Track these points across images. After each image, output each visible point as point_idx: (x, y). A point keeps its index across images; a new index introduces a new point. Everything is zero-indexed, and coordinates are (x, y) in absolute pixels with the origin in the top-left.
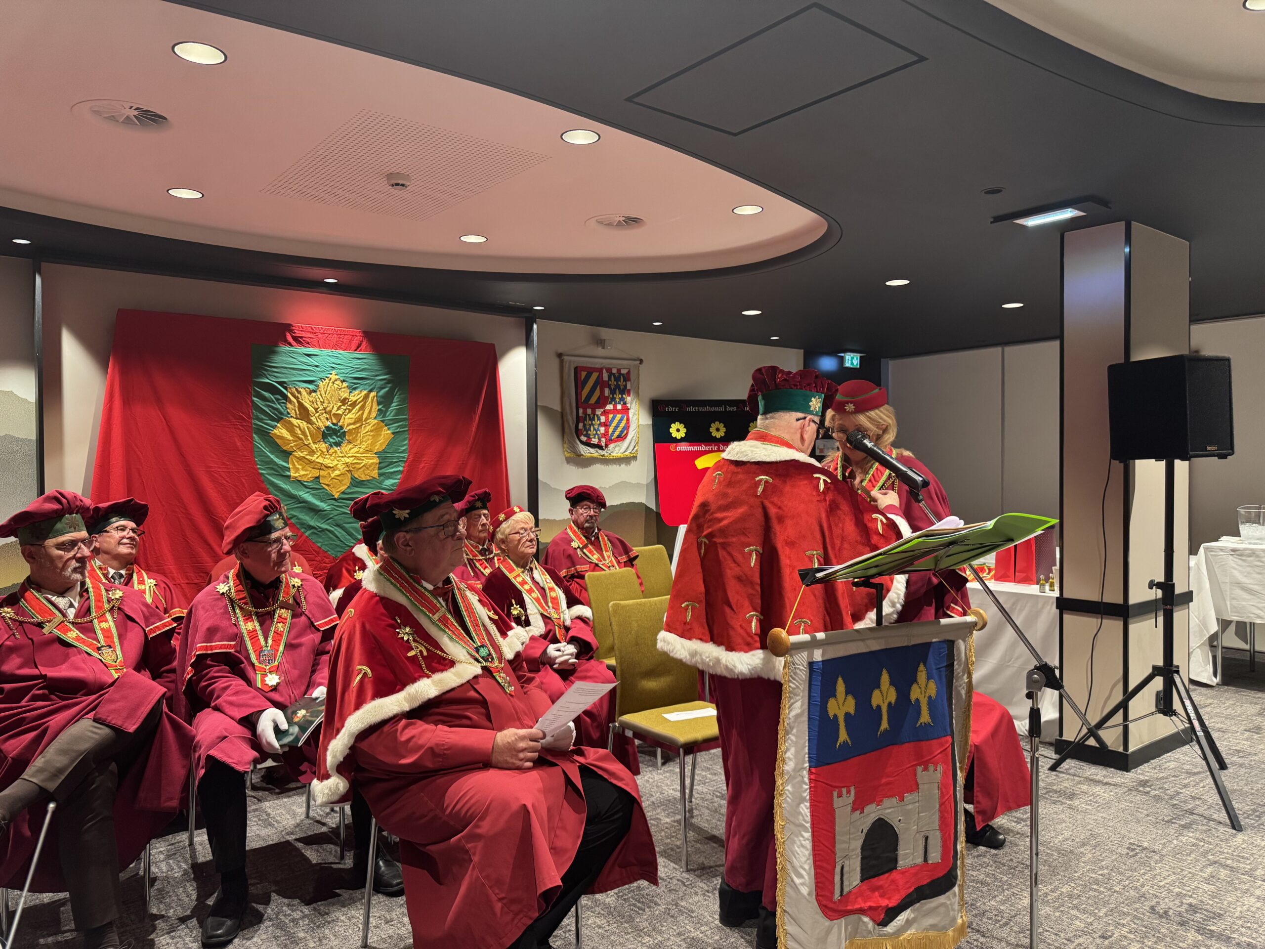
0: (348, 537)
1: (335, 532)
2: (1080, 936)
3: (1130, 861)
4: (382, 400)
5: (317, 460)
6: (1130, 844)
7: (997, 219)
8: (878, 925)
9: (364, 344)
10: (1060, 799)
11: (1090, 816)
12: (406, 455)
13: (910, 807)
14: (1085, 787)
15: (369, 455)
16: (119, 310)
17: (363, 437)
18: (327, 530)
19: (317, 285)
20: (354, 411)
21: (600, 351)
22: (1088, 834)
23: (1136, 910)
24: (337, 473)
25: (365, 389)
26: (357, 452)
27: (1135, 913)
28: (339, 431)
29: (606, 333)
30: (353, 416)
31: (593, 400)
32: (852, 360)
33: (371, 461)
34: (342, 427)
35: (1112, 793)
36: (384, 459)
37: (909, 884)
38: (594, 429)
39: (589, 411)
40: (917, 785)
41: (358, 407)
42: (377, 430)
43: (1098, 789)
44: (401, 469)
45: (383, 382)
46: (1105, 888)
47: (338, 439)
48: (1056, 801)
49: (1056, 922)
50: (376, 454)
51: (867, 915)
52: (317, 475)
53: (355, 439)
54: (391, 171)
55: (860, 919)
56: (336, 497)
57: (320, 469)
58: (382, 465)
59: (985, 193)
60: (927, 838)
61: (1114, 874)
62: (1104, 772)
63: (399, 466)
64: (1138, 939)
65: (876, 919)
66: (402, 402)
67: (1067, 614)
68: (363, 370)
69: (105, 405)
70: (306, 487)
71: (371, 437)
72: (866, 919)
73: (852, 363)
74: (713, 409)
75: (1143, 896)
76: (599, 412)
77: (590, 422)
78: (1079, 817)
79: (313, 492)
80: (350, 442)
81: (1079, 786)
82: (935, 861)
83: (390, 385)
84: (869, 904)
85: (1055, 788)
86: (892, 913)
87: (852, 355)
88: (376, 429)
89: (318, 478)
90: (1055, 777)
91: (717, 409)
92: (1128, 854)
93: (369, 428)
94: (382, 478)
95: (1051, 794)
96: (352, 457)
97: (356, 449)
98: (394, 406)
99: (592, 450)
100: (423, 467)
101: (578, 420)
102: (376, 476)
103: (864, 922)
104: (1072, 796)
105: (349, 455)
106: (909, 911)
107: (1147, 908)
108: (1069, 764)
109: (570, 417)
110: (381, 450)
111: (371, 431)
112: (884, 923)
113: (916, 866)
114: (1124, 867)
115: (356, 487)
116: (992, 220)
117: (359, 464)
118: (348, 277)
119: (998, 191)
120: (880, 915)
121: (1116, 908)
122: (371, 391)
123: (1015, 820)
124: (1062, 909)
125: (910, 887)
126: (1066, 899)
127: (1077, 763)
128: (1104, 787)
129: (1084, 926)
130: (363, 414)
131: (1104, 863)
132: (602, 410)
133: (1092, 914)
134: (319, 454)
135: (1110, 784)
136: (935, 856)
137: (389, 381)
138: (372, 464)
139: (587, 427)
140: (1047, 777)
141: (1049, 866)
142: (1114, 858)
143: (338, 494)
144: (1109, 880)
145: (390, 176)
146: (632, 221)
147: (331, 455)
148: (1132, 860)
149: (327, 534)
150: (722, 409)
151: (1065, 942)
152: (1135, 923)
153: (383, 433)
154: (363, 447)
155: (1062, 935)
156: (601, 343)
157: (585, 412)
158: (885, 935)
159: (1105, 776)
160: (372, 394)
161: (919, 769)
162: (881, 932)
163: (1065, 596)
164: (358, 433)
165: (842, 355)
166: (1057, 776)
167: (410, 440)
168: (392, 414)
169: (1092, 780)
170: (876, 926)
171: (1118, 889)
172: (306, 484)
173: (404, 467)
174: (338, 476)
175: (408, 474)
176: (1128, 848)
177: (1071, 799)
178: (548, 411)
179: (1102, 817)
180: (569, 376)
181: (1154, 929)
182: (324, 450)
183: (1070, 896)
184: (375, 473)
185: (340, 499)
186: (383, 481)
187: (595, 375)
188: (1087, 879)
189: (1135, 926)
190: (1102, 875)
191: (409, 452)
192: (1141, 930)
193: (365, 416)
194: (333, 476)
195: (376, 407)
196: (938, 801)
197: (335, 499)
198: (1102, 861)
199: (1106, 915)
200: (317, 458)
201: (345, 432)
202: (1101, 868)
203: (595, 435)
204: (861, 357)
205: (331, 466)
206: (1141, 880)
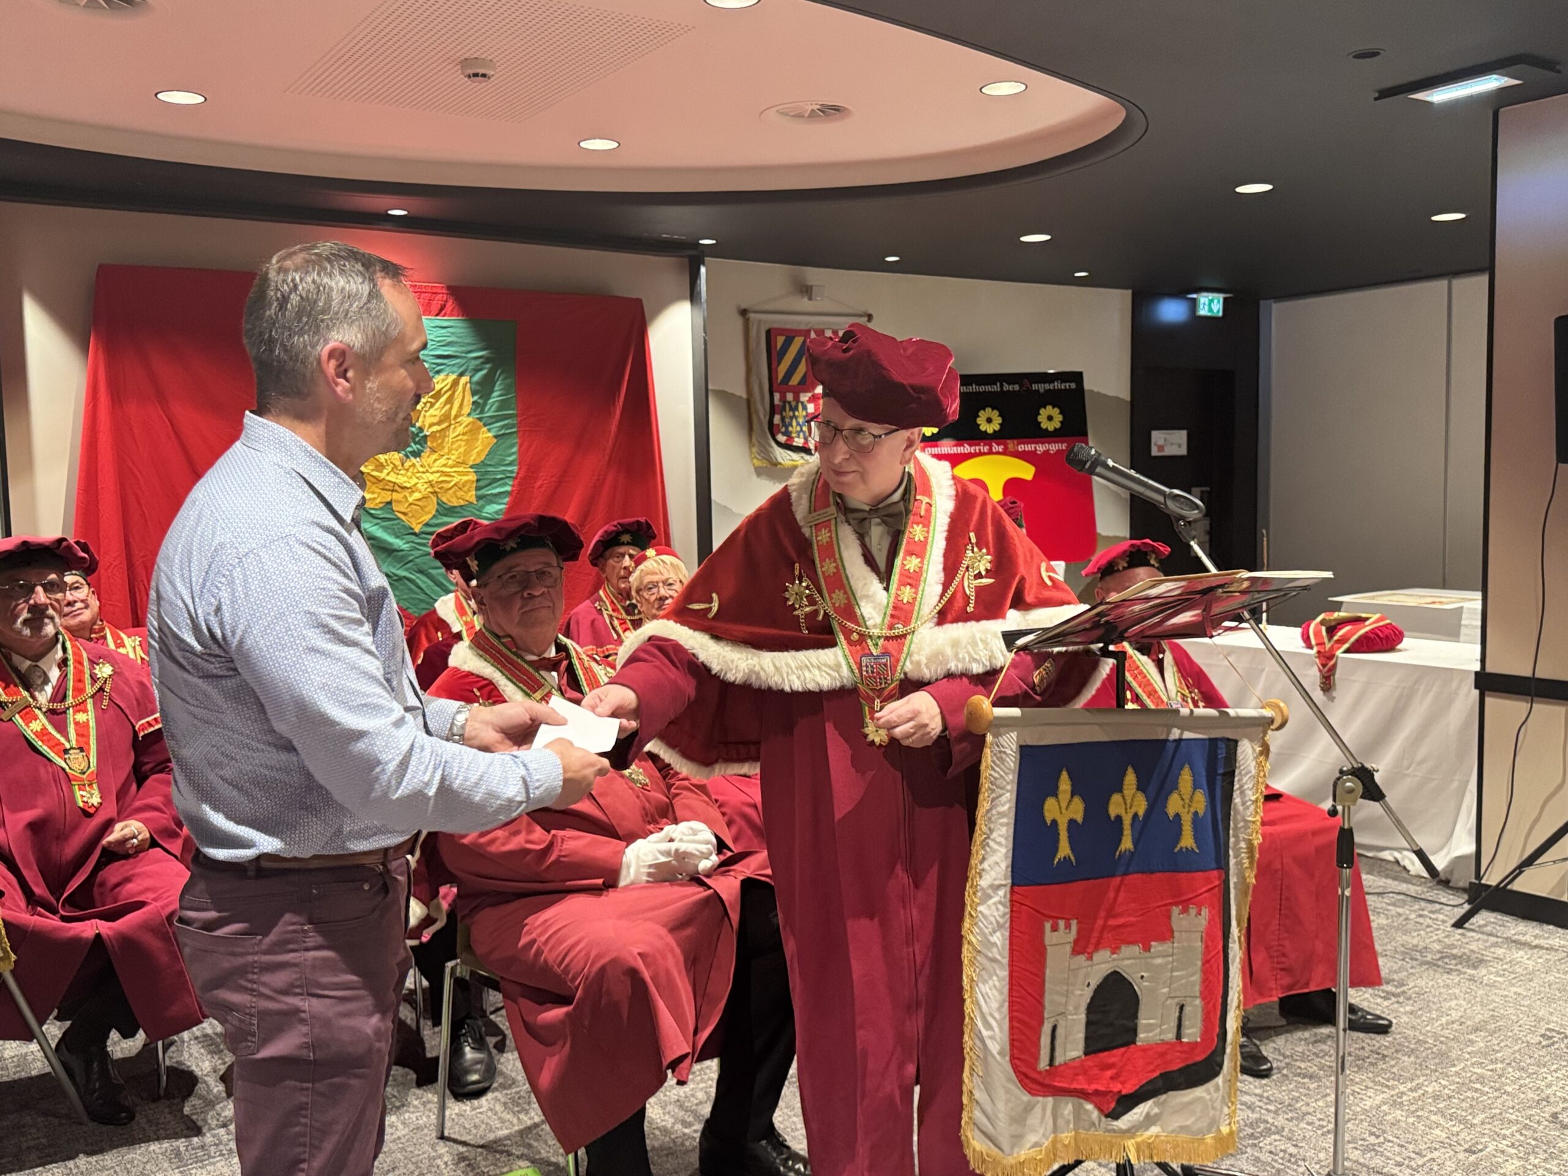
0: (436, 588)
1: (418, 581)
2: (1436, 1149)
3: (1541, 1053)
4: (478, 388)
5: (388, 478)
6: (1549, 1030)
7: (1385, 94)
8: (1107, 1116)
9: (450, 305)
10: (1459, 967)
11: (1497, 991)
12: (515, 468)
13: (1159, 961)
14: (1500, 952)
15: (461, 469)
16: (101, 268)
17: (453, 443)
18: (405, 577)
19: (378, 220)
20: (437, 405)
21: (804, 304)
22: (1487, 1015)
23: (1529, 1118)
24: (417, 495)
25: (453, 373)
26: (445, 465)
27: (1528, 1122)
28: (417, 435)
29: (814, 275)
30: (437, 413)
31: (795, 380)
32: (1210, 305)
33: (465, 478)
34: (421, 429)
35: (1540, 961)
36: (484, 475)
37: (1152, 1067)
38: (798, 424)
39: (790, 397)
40: (1172, 931)
41: (443, 399)
42: (472, 432)
43: (1520, 955)
44: (508, 488)
45: (479, 362)
46: (1491, 1087)
47: (415, 447)
48: (1452, 970)
49: (1406, 1131)
50: (471, 467)
51: (1092, 1102)
52: (388, 500)
53: (441, 446)
54: (465, 56)
55: (1081, 1106)
56: (417, 530)
57: (393, 491)
58: (481, 483)
59: (1355, 57)
60: (1182, 1008)
61: (1510, 1070)
62: (1537, 931)
63: (505, 484)
64: (1521, 1155)
65: (1104, 1108)
66: (506, 390)
67: (1489, 696)
68: (449, 344)
69: (87, 405)
70: (372, 516)
71: (463, 443)
72: (1089, 1107)
73: (1210, 310)
74: (982, 388)
75: (1547, 1099)
76: (804, 397)
77: (791, 414)
78: (1481, 992)
79: (384, 524)
80: (433, 451)
81: (1492, 950)
82: (1192, 1040)
83: (488, 366)
84: (1094, 1087)
85: (1455, 951)
86: (1127, 1102)
87: (1211, 296)
88: (470, 431)
89: (390, 503)
90: (1458, 937)
91: (988, 388)
92: (1540, 1043)
93: (460, 429)
94: (481, 502)
95: (1446, 960)
96: (437, 472)
97: (443, 461)
98: (496, 397)
99: (795, 456)
100: (540, 487)
101: (773, 410)
102: (473, 500)
103: (1086, 1111)
104: (1478, 963)
105: (434, 469)
106: (1150, 1103)
107: (1547, 1115)
108: (1484, 918)
109: (760, 407)
110: (478, 461)
111: (464, 434)
112: (1115, 1115)
113: (1164, 1043)
114: (1528, 1061)
115: (446, 515)
116: (1377, 95)
117: (449, 482)
118: (422, 206)
119: (1374, 54)
120: (1109, 1103)
121: (1501, 1114)
122: (461, 375)
123: (1383, 995)
124: (1419, 1113)
125: (1154, 1071)
126: (1430, 1100)
127: (1499, 917)
128: (1530, 952)
129: (1444, 1135)
130: (451, 408)
131: (1499, 1055)
132: (810, 395)
133: (1463, 1121)
134: (390, 468)
135: (1542, 948)
136: (1193, 1033)
137: (487, 360)
138: (467, 482)
139: (787, 420)
140: (1448, 936)
141: (1417, 1057)
142: (1517, 1048)
143: (420, 526)
144: (1500, 1076)
145: (465, 63)
146: (832, 111)
147: (407, 470)
148: (1543, 1052)
149: (405, 584)
150: (996, 388)
151: (1413, 1155)
152: (1521, 1134)
153: (481, 436)
154: (453, 457)
155: (1411, 1147)
156: (806, 290)
157: (783, 399)
158: (1114, 1131)
159: (1536, 937)
160: (465, 379)
161: (1176, 910)
162: (1110, 1127)
163: (1489, 669)
164: (445, 436)
165: (1194, 296)
166: (1462, 935)
167: (520, 446)
168: (493, 408)
169: (1515, 942)
170: (1103, 1119)
171: (1509, 1089)
172: (373, 512)
173: (513, 486)
174: (419, 500)
175: (518, 498)
176: (1542, 1036)
177: (1475, 967)
178: (725, 397)
179: (1515, 993)
180: (758, 344)
181: (1548, 1143)
182: (398, 463)
183: (1436, 1097)
184: (471, 496)
185: (423, 533)
186: (483, 507)
187: (798, 341)
188: (1469, 1075)
189: (1522, 1138)
190: (1492, 1070)
191: (520, 464)
192: (1528, 1144)
193: (454, 412)
194: (411, 500)
195: (469, 399)
196: (1200, 956)
197: (415, 534)
198: (1498, 1052)
199: (1483, 1123)
200: (388, 474)
201: (426, 436)
202: (1496, 1061)
203: (798, 433)
204: (1225, 299)
205: (408, 485)
206: (1550, 1078)
